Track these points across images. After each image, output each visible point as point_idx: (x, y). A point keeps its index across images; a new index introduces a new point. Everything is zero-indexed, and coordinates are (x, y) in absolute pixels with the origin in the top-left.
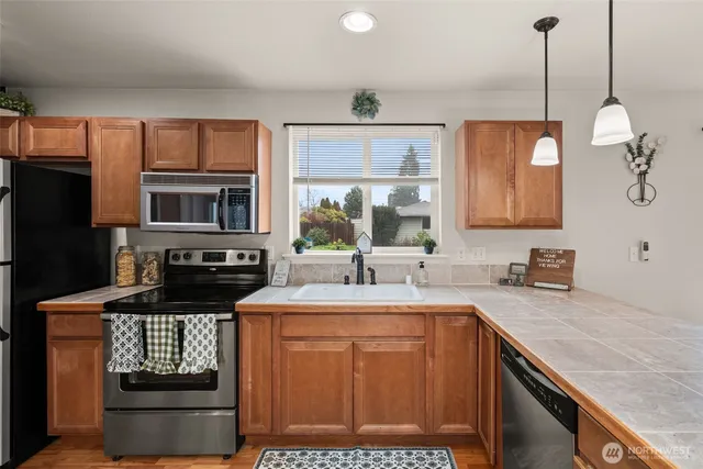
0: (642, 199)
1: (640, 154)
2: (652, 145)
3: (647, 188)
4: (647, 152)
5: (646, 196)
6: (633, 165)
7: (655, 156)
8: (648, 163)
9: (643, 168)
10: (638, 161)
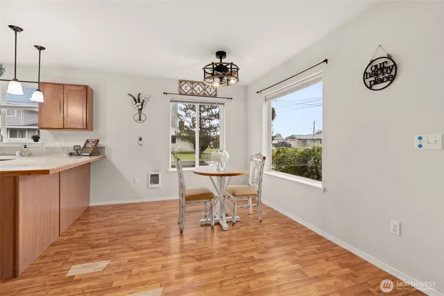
0: (140, 120)
1: (139, 102)
2: (143, 98)
3: (142, 116)
4: (141, 101)
5: (142, 118)
6: (136, 106)
7: (145, 103)
8: (142, 105)
9: (140, 107)
10: (138, 104)
